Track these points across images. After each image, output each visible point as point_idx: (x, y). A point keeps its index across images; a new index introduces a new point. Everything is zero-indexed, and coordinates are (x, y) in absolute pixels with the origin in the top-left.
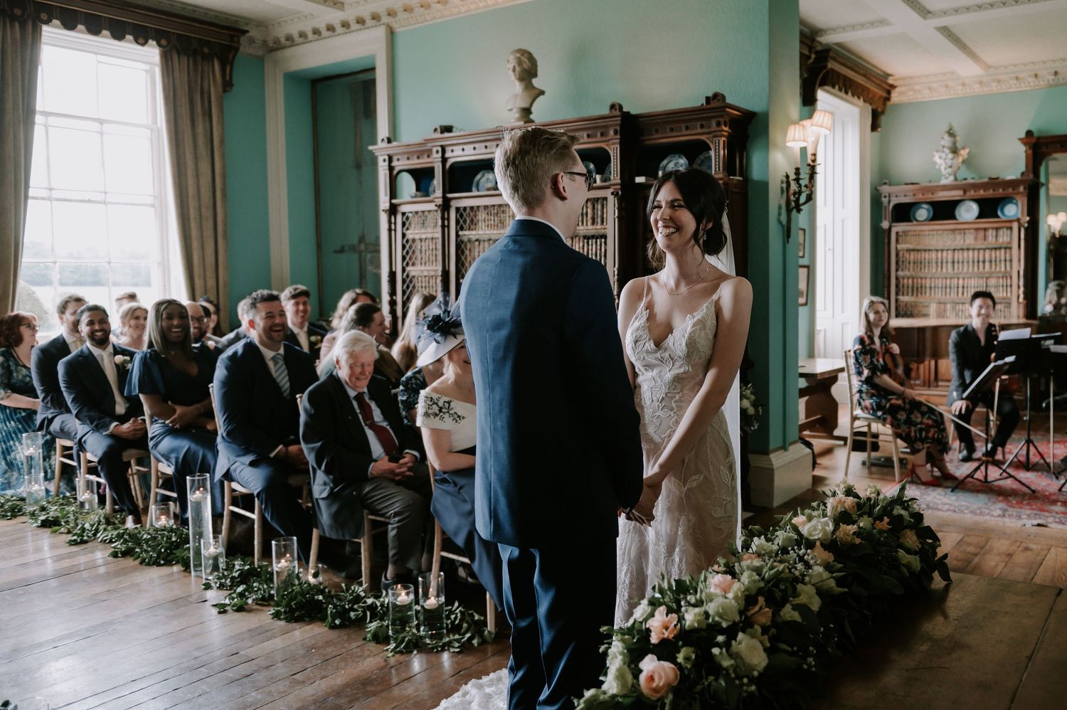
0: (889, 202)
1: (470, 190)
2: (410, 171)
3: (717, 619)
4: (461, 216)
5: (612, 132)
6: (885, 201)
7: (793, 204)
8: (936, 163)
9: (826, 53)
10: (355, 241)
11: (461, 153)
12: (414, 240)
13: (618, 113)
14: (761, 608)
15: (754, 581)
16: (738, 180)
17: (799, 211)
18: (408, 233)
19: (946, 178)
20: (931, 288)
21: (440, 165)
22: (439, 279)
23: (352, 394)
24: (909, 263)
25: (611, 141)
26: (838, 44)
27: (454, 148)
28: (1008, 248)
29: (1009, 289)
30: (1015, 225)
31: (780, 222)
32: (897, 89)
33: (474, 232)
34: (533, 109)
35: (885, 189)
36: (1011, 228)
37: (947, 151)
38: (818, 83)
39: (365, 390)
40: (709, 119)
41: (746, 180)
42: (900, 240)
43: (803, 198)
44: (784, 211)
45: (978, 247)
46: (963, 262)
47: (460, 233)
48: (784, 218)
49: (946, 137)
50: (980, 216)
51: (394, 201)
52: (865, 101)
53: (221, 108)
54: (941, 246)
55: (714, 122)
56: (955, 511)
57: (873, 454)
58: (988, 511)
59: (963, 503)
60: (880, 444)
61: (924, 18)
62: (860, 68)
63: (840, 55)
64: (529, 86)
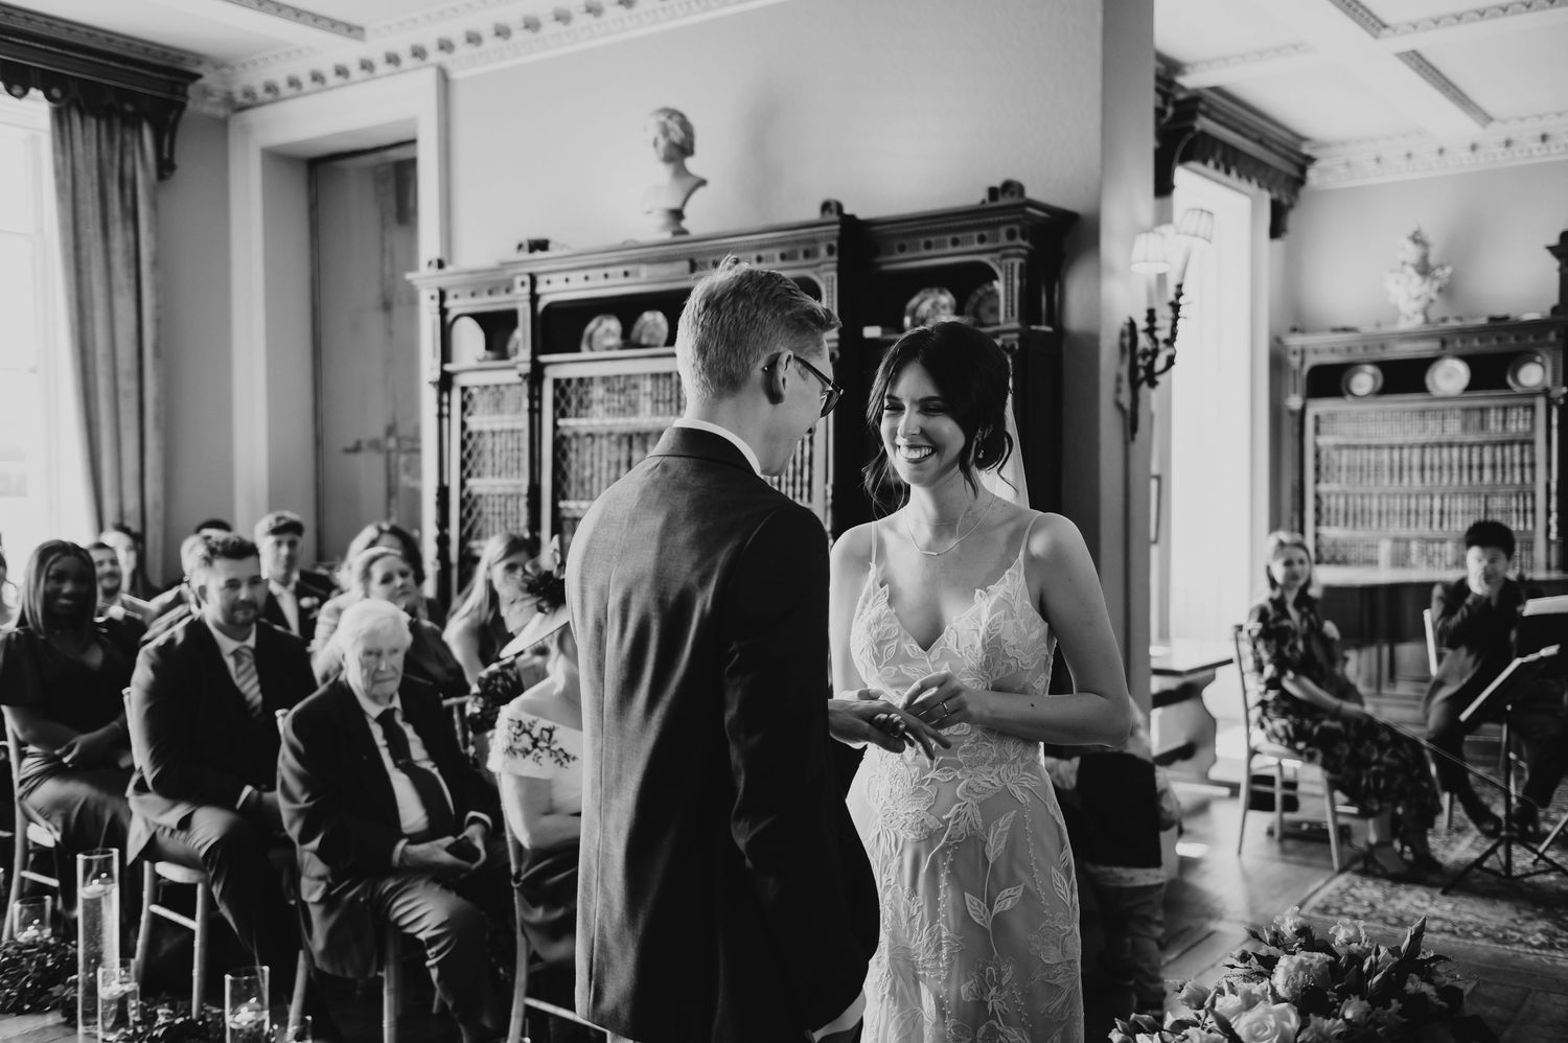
0: (1302, 363)
1: (577, 350)
2: (478, 318)
4: (563, 393)
5: (823, 251)
6: (1295, 361)
7: (1142, 373)
8: (1390, 294)
9: (1192, 105)
10: (378, 432)
11: (564, 286)
12: (480, 434)
13: (834, 217)
16: (1046, 333)
17: (1153, 384)
18: (469, 420)
19: (1408, 319)
20: (1380, 513)
21: (528, 305)
22: (523, 501)
23: (373, 710)
24: (1340, 469)
25: (822, 267)
26: (1216, 90)
27: (551, 277)
28: (1527, 442)
29: (1529, 516)
30: (1541, 403)
31: (1119, 406)
32: (1318, 165)
33: (583, 422)
34: (687, 212)
35: (1295, 341)
36: (1533, 408)
37: (1410, 271)
38: (1177, 157)
39: (397, 703)
40: (996, 225)
41: (1060, 331)
42: (1323, 427)
43: (1160, 363)
44: (1125, 385)
45: (1470, 441)
46: (1441, 468)
47: (561, 422)
48: (1126, 399)
49: (1410, 246)
50: (1471, 387)
51: (448, 367)
52: (1260, 185)
53: (154, 205)
54: (1398, 439)
55: (1003, 231)
56: (1453, 933)
57: (1289, 816)
58: (1518, 936)
59: (1469, 918)
60: (1301, 799)
61: (1376, 37)
62: (1251, 129)
63: (1217, 106)
64: (681, 172)
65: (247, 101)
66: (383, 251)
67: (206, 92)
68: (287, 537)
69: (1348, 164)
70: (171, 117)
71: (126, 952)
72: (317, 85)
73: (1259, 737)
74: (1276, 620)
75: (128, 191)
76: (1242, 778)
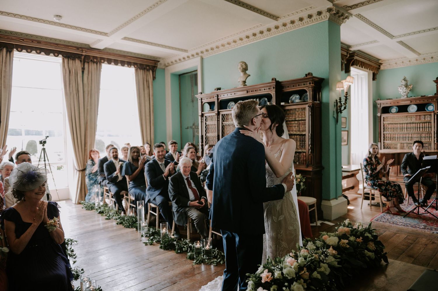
0: (380, 106)
1: (227, 109)
2: (208, 103)
3: (286, 276)
4: (223, 117)
5: (272, 88)
6: (379, 106)
8: (399, 91)
9: (353, 54)
10: (191, 125)
11: (223, 96)
12: (209, 125)
13: (274, 81)
14: (305, 272)
15: (303, 262)
16: (318, 103)
17: (341, 112)
18: (207, 123)
19: (403, 97)
20: (398, 138)
21: (217, 100)
22: (217, 138)
23: (185, 177)
24: (389, 128)
25: (272, 91)
26: (358, 50)
27: (221, 95)
28: (430, 122)
29: (430, 138)
30: (433, 114)
31: (334, 117)
32: (383, 65)
33: (227, 122)
34: (246, 81)
35: (379, 102)
36: (431, 115)
37: (403, 86)
38: (351, 65)
39: (189, 176)
40: (307, 82)
41: (321, 103)
42: (385, 120)
43: (342, 108)
44: (335, 113)
45: (417, 122)
46: (411, 128)
47: (223, 123)
48: (335, 116)
49: (403, 81)
50: (418, 111)
51: (203, 113)
52: (370, 70)
53: (152, 85)
54: (402, 122)
55: (308, 83)
56: (404, 225)
57: (372, 201)
58: (418, 226)
59: (408, 222)
60: (375, 198)
61: (392, 39)
62: (367, 58)
63: (359, 54)
64: (245, 73)
65: (168, 65)
66: (192, 91)
67: (161, 64)
68: (174, 145)
69: (389, 64)
70: (155, 69)
71: (146, 218)
72: (180, 61)
73: (365, 185)
74: (370, 161)
75: (148, 83)
76: (362, 193)
